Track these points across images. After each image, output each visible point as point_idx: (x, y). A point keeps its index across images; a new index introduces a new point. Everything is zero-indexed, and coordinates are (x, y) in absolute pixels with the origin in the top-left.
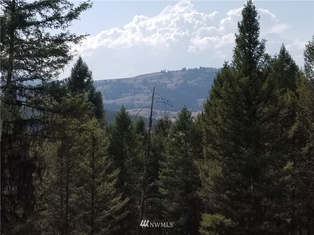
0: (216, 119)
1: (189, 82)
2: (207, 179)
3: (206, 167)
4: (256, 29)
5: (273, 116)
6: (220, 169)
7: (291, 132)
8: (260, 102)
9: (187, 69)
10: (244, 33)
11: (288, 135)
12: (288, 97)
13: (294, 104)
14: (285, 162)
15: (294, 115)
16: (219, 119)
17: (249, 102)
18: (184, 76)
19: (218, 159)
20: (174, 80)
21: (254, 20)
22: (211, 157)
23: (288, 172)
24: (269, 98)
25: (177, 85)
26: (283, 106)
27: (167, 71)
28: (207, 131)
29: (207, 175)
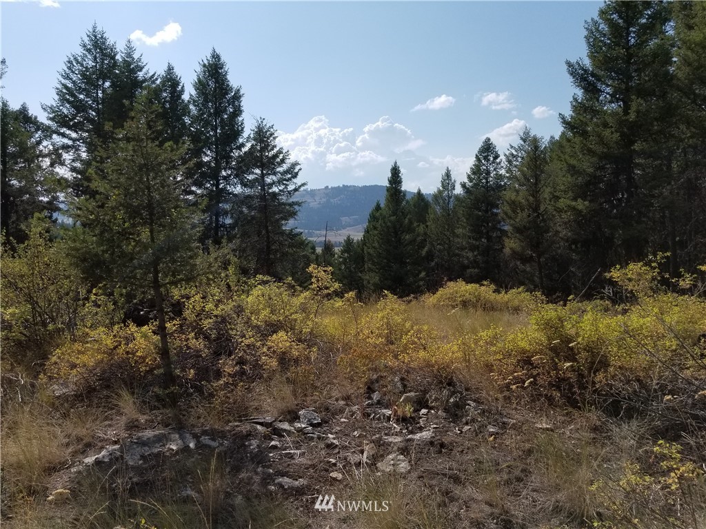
0: (374, 245)
1: (332, 200)
2: (369, 285)
3: (368, 277)
4: (400, 182)
5: (413, 241)
6: (377, 278)
7: (424, 252)
8: (403, 232)
9: (330, 187)
10: (392, 185)
11: (421, 254)
12: (421, 229)
13: (425, 234)
14: (420, 272)
15: (425, 240)
16: (376, 245)
17: (396, 233)
18: (327, 194)
19: (375, 272)
20: (317, 198)
21: (399, 176)
22: (370, 270)
23: (422, 279)
24: (410, 230)
25: (320, 204)
26: (418, 235)
27: (309, 190)
28: (368, 253)
29: (369, 282)
